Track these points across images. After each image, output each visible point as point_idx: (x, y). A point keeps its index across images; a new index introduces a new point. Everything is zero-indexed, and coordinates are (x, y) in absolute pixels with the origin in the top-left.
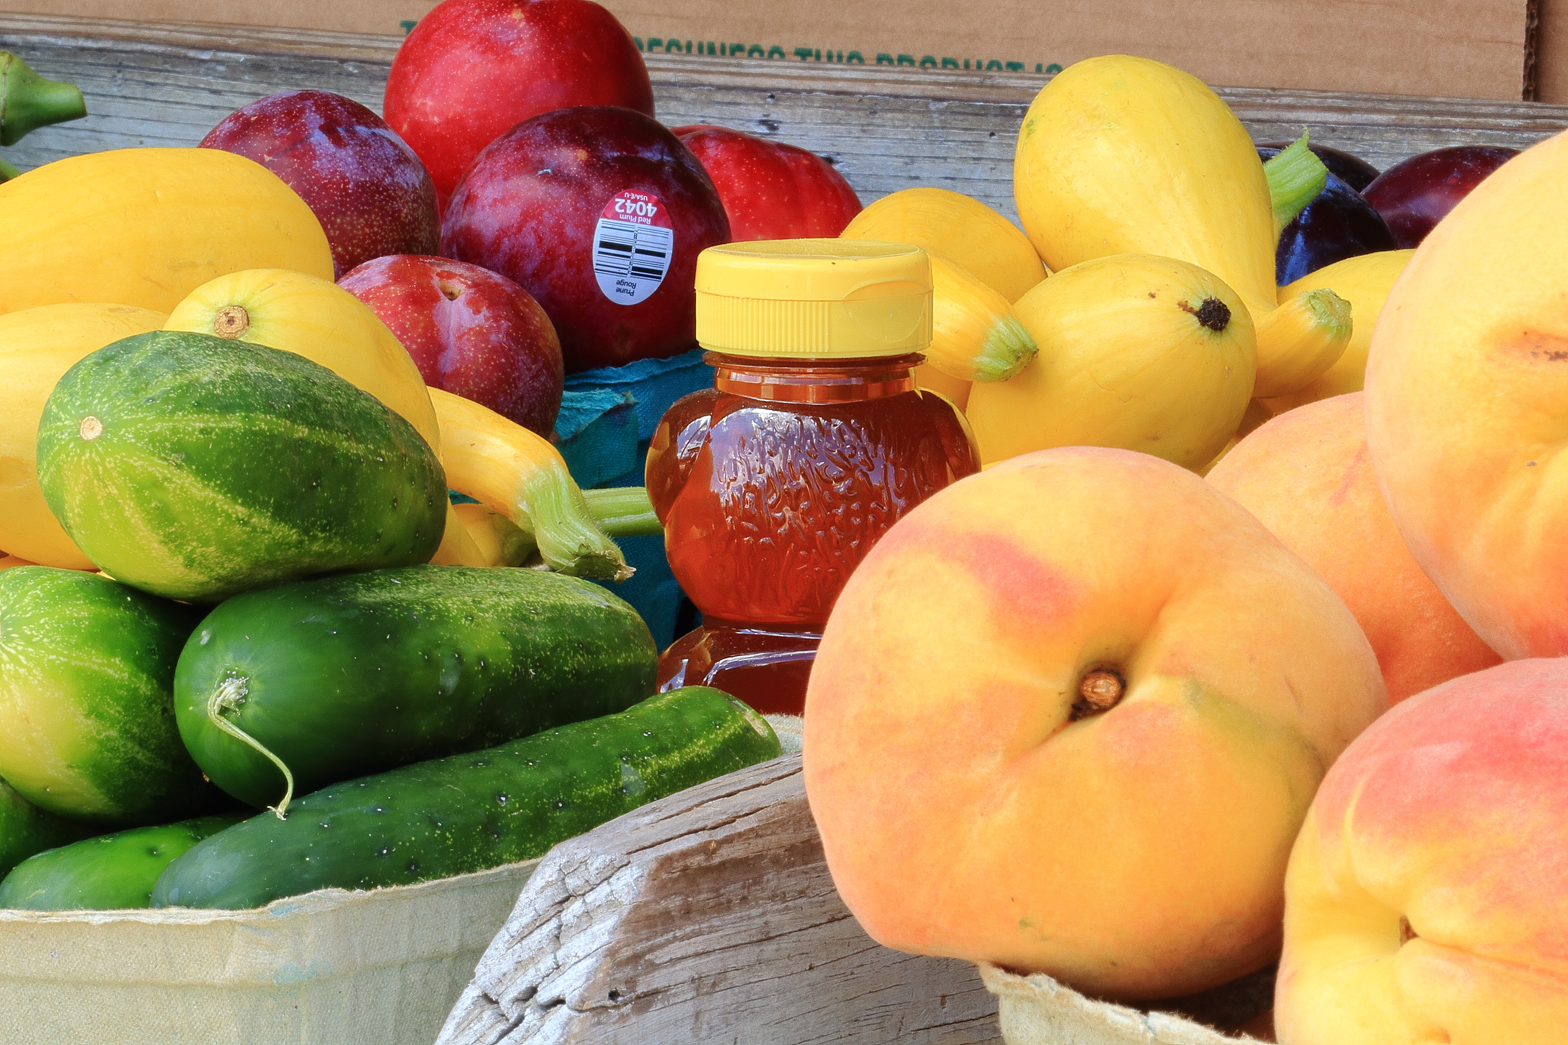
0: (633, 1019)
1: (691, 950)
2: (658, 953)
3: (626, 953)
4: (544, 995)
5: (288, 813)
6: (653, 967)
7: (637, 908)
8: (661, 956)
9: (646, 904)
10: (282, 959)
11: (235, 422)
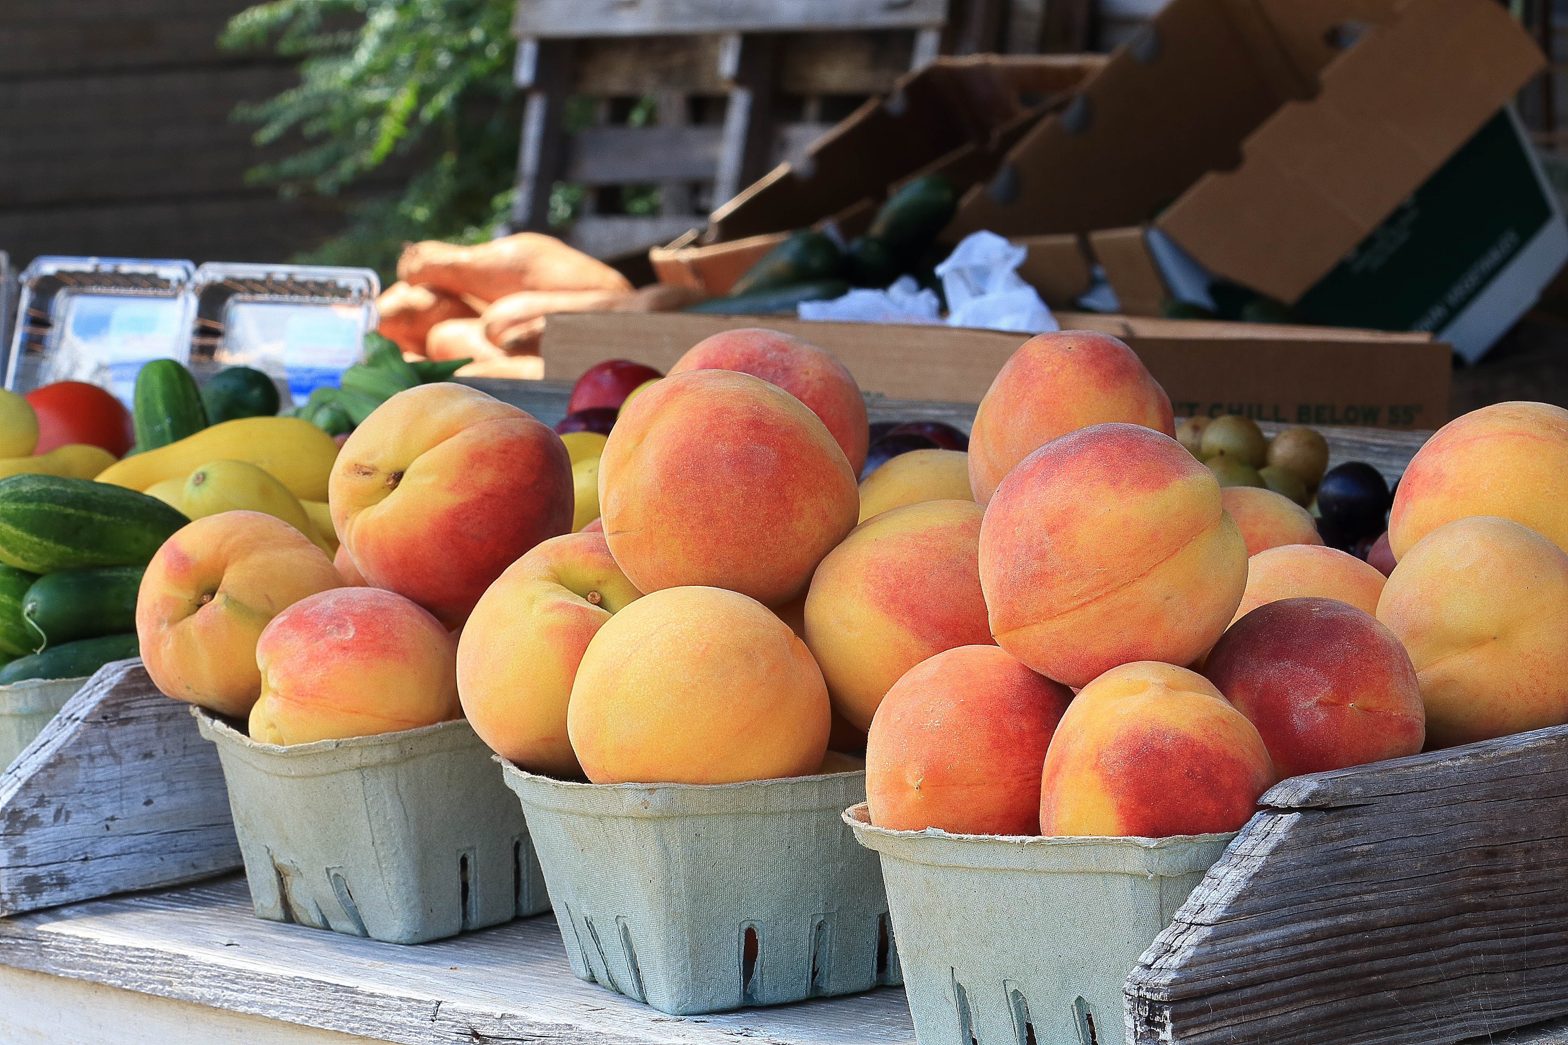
0: (118, 727)
1: (154, 703)
2: (133, 703)
3: (111, 702)
4: (74, 717)
5: (41, 652)
6: (129, 708)
7: (117, 686)
8: (133, 705)
9: (123, 685)
10: (21, 704)
11: (32, 506)
